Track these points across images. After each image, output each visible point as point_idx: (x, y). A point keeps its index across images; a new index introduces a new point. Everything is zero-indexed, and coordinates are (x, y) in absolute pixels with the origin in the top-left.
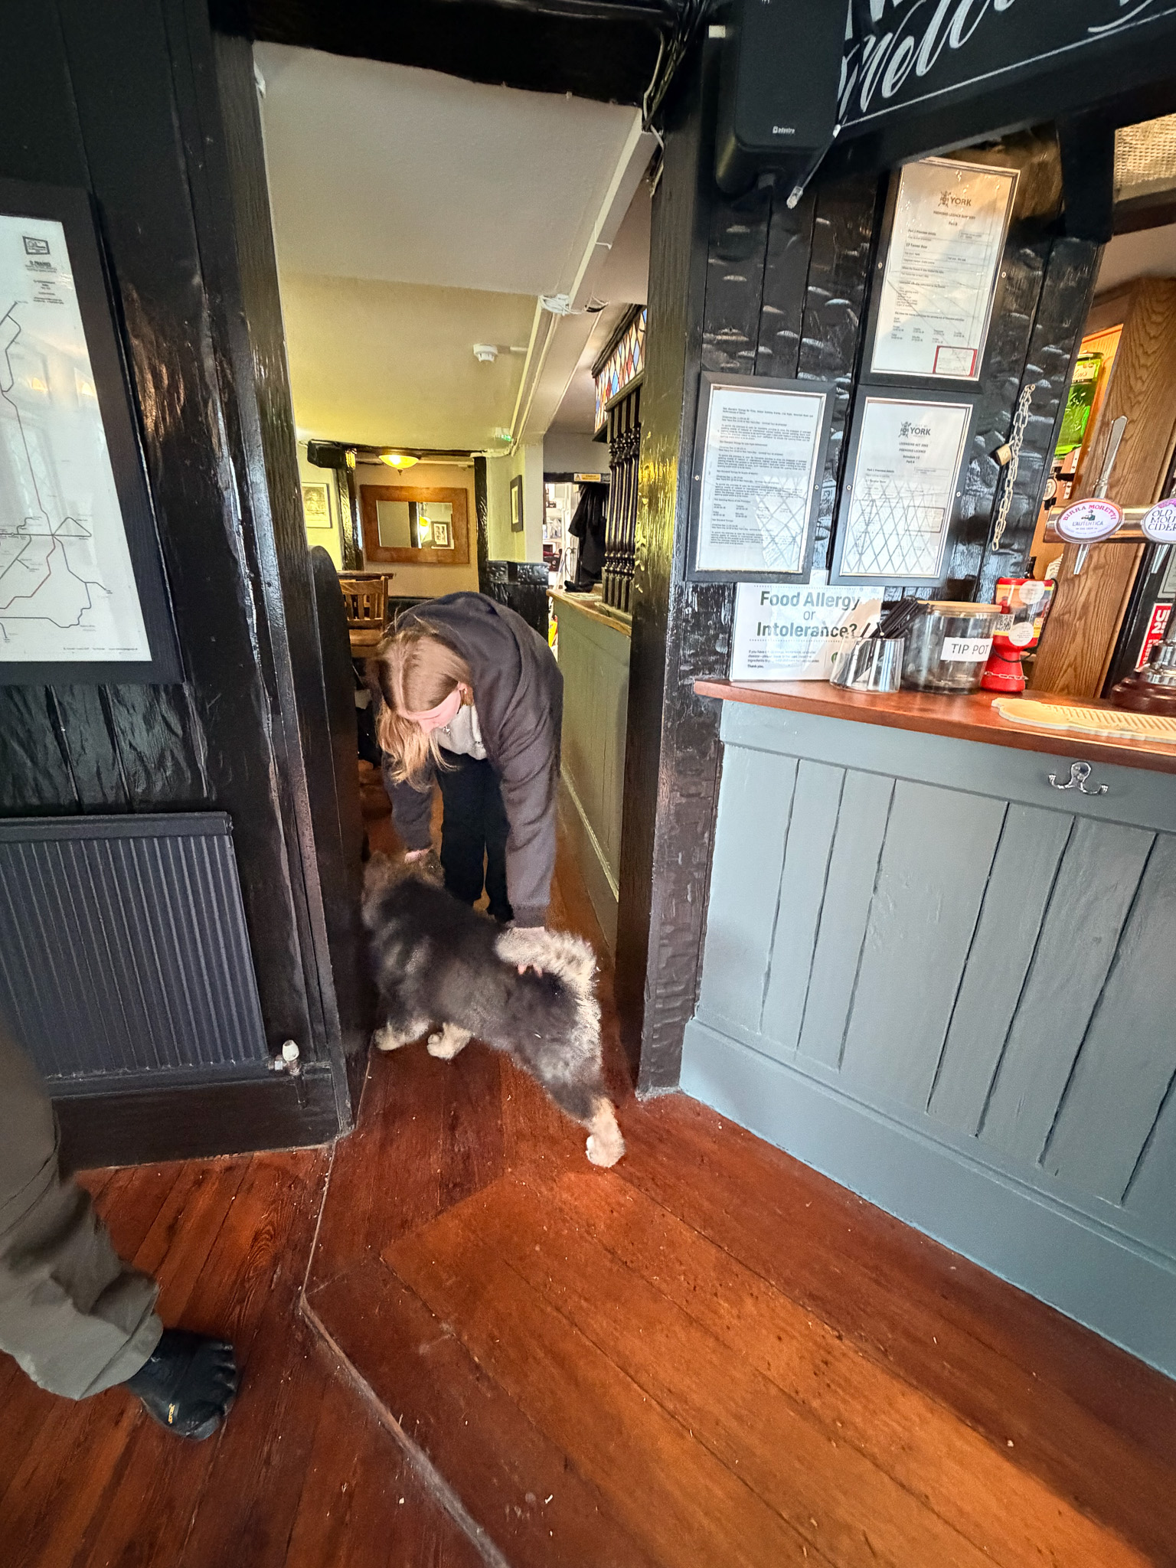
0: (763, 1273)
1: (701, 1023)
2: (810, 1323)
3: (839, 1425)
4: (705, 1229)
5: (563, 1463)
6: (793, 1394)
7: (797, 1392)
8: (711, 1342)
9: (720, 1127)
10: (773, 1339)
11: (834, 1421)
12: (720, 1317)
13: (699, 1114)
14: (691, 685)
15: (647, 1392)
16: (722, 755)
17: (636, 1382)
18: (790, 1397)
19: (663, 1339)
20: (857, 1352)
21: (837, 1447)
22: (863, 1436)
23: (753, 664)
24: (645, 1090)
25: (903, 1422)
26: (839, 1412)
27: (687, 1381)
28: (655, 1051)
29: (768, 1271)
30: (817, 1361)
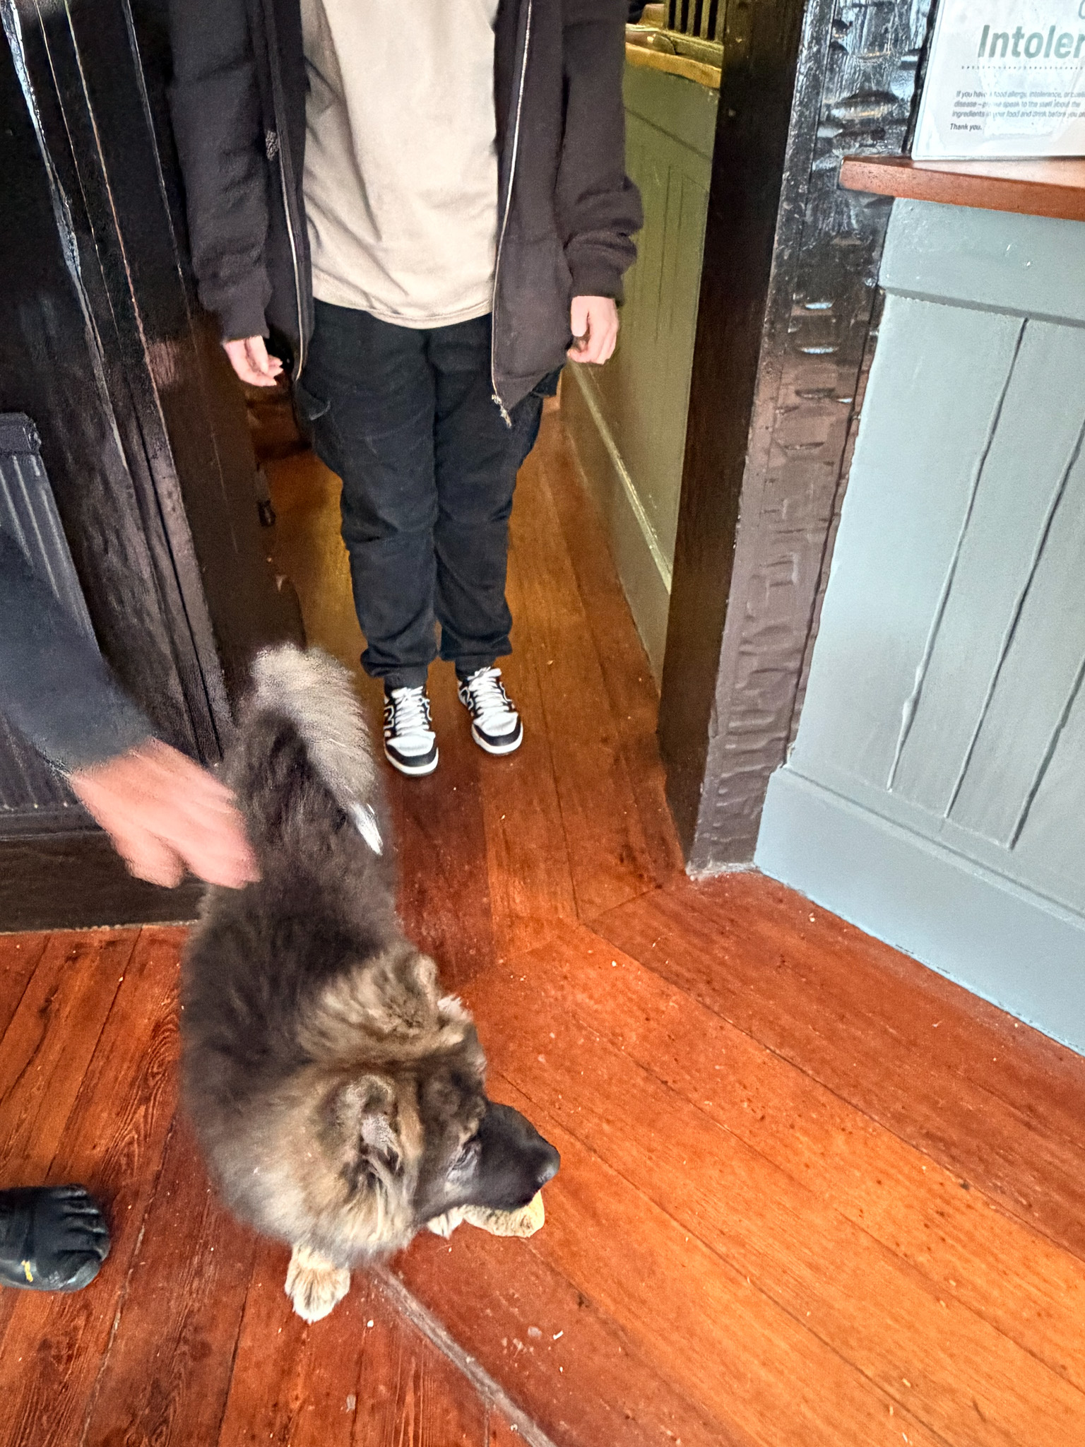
0: (861, 1104)
1: (796, 774)
2: (924, 1168)
3: (953, 1283)
4: (781, 1046)
5: (578, 1300)
6: (893, 1247)
7: (898, 1245)
8: (783, 1182)
9: (813, 920)
10: (870, 1184)
11: (946, 1279)
12: (796, 1153)
13: (781, 901)
14: (834, 169)
15: (689, 1231)
16: (879, 315)
17: (675, 1219)
18: (889, 1249)
19: (715, 1173)
20: (987, 1204)
21: (947, 1306)
22: (985, 1298)
23: (963, 121)
24: (702, 865)
25: (1042, 1285)
26: (954, 1268)
27: (746, 1222)
28: (719, 811)
29: (869, 1103)
30: (930, 1211)
